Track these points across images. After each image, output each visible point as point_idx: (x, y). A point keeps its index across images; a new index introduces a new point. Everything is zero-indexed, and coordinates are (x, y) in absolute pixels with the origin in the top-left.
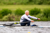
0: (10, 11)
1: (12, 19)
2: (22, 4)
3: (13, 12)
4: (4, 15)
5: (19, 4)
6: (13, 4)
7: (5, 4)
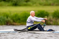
0: (46, 13)
1: (49, 22)
3: (50, 15)
6: (50, 5)
7: (41, 4)
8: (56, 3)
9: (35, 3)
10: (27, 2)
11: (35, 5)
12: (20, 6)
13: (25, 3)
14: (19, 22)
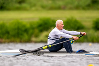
2: (77, 8)
4: (41, 31)
5: (71, 9)
6: (59, 8)
7: (43, 7)
8: (69, 6)
9: (35, 5)
10: (20, 3)
11: (33, 8)
12: (9, 10)
13: (18, 5)
14: (8, 38)
